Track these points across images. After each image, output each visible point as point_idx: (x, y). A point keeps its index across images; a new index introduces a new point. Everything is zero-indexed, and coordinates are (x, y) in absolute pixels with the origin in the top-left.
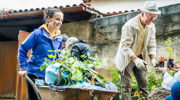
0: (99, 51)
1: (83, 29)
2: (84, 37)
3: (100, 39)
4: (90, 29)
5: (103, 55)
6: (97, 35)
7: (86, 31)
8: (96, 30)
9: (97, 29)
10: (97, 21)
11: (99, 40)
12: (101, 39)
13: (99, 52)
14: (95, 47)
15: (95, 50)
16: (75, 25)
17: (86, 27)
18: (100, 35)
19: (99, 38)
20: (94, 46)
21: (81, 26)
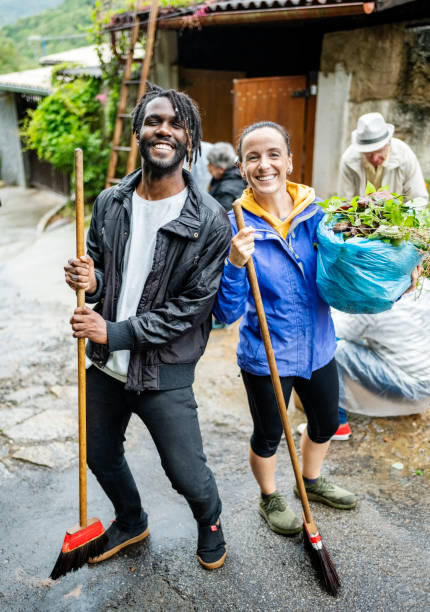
0: (417, 128)
1: (384, 50)
2: (385, 76)
3: (423, 95)
4: (401, 53)
5: (425, 142)
6: (416, 82)
7: (390, 57)
8: (415, 67)
9: (418, 64)
10: (422, 37)
11: (421, 97)
12: (426, 94)
13: (415, 132)
14: (409, 116)
15: (408, 125)
16: (366, 40)
17: (391, 47)
18: (423, 83)
19: (420, 90)
20: (405, 112)
21: (380, 44)
